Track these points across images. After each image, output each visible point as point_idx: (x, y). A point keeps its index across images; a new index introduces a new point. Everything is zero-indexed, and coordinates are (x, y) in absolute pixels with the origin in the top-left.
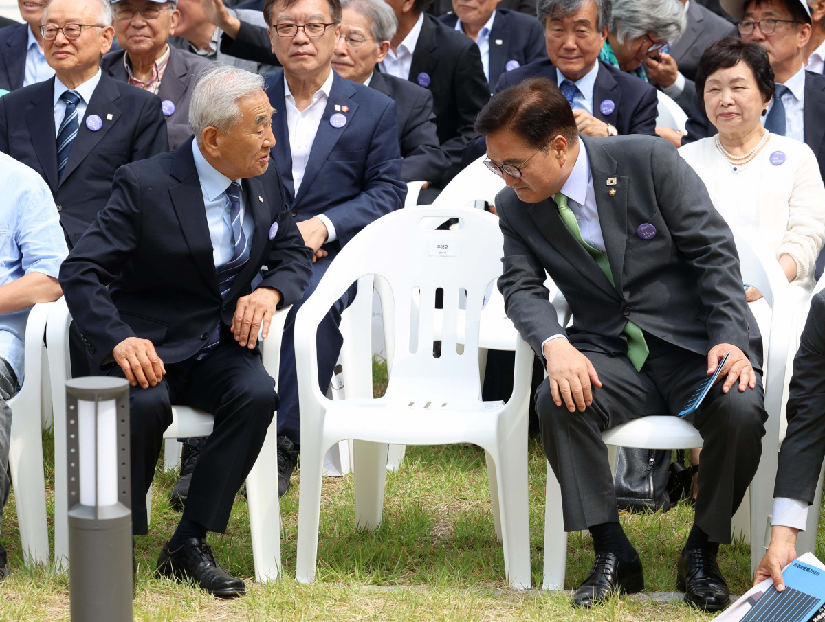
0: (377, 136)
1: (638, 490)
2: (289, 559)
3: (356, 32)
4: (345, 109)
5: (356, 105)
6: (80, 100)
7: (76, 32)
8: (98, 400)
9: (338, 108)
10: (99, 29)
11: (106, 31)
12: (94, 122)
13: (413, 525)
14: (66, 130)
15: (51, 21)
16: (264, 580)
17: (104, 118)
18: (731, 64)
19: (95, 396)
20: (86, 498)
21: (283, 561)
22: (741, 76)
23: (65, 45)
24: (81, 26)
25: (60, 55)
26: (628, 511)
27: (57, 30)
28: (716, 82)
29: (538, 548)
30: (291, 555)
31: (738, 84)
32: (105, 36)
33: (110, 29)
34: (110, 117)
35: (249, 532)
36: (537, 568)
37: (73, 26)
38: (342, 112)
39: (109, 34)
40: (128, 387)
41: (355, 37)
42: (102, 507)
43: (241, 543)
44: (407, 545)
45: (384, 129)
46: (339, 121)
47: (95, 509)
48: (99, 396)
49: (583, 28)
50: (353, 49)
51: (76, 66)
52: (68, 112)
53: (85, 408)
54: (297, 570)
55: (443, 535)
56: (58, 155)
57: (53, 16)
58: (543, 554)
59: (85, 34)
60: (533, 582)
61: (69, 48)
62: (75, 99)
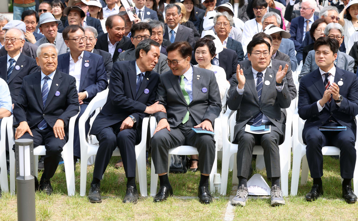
0: (98, 67)
1: (178, 167)
2: (78, 189)
3: (91, 37)
4: (88, 61)
5: (91, 60)
6: (14, 61)
7: (14, 41)
8: (25, 146)
9: (86, 61)
10: (20, 40)
11: (22, 41)
12: (18, 68)
13: (113, 178)
14: (10, 69)
15: (7, 37)
16: (71, 195)
17: (20, 66)
18: (202, 45)
19: (23, 144)
20: (21, 174)
21: (76, 190)
22: (205, 50)
23: (10, 44)
24: (15, 39)
25: (9, 47)
26: (174, 173)
27: (8, 40)
28: (198, 50)
29: (149, 184)
30: (78, 188)
31: (204, 52)
32: (22, 42)
33: (24, 40)
34: (22, 66)
35: (66, 181)
36: (149, 190)
37: (13, 39)
38: (87, 62)
39: (23, 41)
40: (33, 142)
41: (91, 39)
42: (26, 176)
43: (64, 185)
44: (111, 184)
45: (100, 65)
46: (87, 65)
47: (24, 177)
48: (25, 144)
49: (160, 33)
50: (91, 42)
51: (13, 50)
52: (11, 64)
53: (21, 148)
54: (80, 192)
55: (121, 181)
56: (8, 77)
57: (7, 36)
58: (150, 186)
59: (17, 41)
60: (148, 194)
61: (12, 45)
62: (13, 61)
